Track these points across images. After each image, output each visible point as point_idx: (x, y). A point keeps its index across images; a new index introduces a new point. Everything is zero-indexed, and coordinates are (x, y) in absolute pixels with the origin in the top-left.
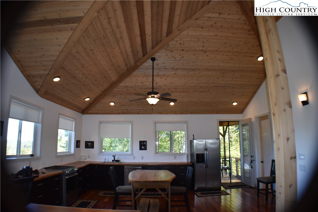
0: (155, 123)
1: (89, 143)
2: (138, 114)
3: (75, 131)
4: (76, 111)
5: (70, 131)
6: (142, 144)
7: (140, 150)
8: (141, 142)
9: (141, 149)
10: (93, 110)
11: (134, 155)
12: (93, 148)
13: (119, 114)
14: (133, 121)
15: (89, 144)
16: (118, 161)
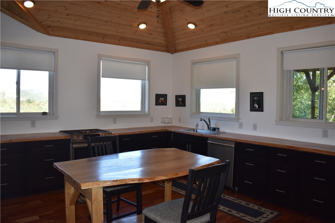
0: (282, 52)
1: (180, 98)
2: (248, 38)
3: (149, 80)
4: (148, 49)
5: (144, 81)
6: (255, 98)
7: (251, 110)
8: (253, 95)
9: (253, 109)
10: (179, 43)
11: (240, 121)
12: (185, 106)
13: (217, 43)
14: (239, 54)
15: (180, 100)
16: (214, 129)
